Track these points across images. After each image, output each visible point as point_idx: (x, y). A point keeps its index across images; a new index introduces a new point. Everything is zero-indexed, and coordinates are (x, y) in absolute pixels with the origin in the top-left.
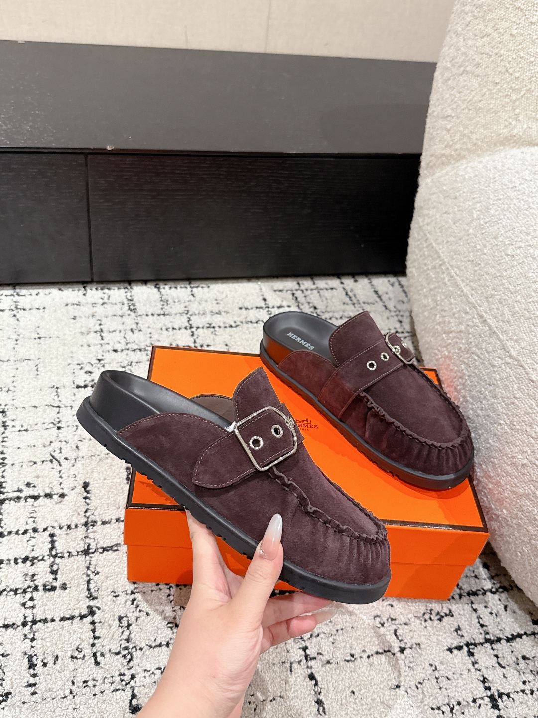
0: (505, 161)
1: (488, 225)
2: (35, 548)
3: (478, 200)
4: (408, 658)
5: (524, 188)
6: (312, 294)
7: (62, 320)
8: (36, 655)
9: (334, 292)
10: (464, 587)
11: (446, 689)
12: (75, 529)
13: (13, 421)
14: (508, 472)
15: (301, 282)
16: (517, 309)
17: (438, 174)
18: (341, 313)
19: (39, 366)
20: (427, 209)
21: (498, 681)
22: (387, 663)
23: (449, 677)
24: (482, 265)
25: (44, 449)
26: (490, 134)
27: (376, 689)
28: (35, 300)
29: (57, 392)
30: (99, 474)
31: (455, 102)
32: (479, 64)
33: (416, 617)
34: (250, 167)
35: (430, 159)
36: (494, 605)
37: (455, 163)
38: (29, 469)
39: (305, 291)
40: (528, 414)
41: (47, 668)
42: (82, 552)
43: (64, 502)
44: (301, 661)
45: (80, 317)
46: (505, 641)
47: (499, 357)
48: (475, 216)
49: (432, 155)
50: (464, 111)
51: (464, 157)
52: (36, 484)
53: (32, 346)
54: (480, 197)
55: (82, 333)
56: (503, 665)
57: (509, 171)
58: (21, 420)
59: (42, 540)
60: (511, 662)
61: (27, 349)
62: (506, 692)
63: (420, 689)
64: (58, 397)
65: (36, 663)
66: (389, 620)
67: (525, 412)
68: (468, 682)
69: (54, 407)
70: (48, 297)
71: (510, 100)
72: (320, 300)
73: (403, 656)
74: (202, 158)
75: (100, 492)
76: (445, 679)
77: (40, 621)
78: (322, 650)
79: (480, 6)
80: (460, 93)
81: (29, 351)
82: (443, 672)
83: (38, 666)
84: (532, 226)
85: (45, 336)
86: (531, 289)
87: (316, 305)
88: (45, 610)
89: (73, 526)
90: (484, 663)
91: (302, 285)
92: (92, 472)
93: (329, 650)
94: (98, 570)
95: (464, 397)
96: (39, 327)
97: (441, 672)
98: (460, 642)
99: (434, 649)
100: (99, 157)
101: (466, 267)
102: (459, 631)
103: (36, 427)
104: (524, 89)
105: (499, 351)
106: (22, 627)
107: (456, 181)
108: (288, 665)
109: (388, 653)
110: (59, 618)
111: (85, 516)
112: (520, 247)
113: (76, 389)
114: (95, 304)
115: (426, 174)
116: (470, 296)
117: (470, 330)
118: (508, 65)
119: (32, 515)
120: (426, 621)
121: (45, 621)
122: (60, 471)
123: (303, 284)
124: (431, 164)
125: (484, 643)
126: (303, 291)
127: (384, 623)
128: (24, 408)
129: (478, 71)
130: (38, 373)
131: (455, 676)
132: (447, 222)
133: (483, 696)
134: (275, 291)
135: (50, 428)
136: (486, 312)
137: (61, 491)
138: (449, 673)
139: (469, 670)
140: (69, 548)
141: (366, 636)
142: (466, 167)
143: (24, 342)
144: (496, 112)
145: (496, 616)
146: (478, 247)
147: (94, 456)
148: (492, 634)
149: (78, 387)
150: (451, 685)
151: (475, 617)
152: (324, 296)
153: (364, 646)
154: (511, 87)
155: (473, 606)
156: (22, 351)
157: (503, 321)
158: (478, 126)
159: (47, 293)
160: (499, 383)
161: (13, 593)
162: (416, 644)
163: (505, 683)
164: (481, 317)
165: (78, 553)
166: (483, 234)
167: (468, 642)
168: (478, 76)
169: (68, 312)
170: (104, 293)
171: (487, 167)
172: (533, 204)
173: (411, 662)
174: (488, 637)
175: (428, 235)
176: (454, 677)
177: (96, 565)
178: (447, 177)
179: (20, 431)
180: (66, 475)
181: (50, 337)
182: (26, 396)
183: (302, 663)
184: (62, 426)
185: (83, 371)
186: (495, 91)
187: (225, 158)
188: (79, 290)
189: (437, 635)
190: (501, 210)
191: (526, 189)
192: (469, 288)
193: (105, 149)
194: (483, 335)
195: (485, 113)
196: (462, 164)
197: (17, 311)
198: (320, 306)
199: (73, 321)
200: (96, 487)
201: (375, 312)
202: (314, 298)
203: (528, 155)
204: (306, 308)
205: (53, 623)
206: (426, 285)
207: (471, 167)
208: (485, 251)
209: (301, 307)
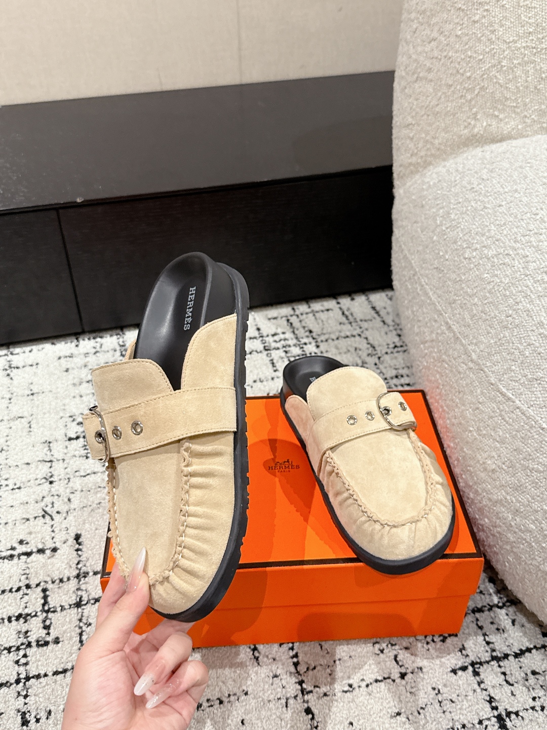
0: (465, 162)
1: (449, 230)
2: (28, 605)
3: (441, 206)
4: (409, 683)
5: (481, 188)
6: (307, 318)
7: (54, 374)
8: (29, 712)
9: (330, 313)
11: (450, 712)
12: (67, 583)
13: (6, 480)
14: (482, 479)
15: (295, 307)
16: (475, 312)
17: (408, 184)
18: (337, 334)
19: (31, 423)
20: (401, 220)
21: (506, 700)
22: (386, 691)
23: (453, 700)
24: (445, 272)
25: (36, 505)
26: (451, 137)
27: (375, 718)
28: (28, 357)
29: (49, 446)
30: (91, 525)
31: (414, 110)
32: (431, 69)
33: (417, 640)
35: (400, 170)
36: (501, 620)
37: (423, 171)
38: (22, 527)
39: (300, 316)
40: (492, 417)
41: (40, 723)
42: (74, 604)
43: (57, 556)
44: (297, 696)
45: (73, 369)
46: (513, 657)
47: (463, 363)
48: (438, 222)
49: (401, 166)
50: (423, 118)
51: (430, 164)
52: (29, 541)
53: (25, 403)
54: (443, 203)
55: (74, 385)
56: (511, 683)
57: (469, 172)
58: (14, 478)
59: (34, 596)
60: (520, 678)
61: (21, 407)
62: (514, 710)
63: (422, 714)
64: (51, 451)
65: (29, 719)
66: (389, 645)
67: (489, 416)
68: (473, 703)
69: (46, 461)
70: (40, 353)
71: (466, 101)
72: (316, 323)
73: (404, 682)
75: (92, 542)
76: (448, 702)
77: (33, 677)
78: (319, 683)
79: (424, 12)
80: (417, 100)
81: (22, 408)
82: (447, 695)
83: (31, 722)
84: (487, 226)
85: (38, 391)
86: (486, 291)
87: (311, 328)
88: (37, 666)
89: (65, 579)
90: (491, 682)
91: (297, 310)
92: (84, 523)
93: (326, 682)
94: (90, 621)
95: (442, 407)
96: (32, 383)
97: (444, 695)
98: (465, 662)
99: (437, 672)
100: (71, 210)
101: (432, 275)
102: (463, 651)
103: (29, 484)
104: (478, 87)
105: (463, 356)
106: (15, 685)
107: (423, 188)
108: (284, 701)
109: (388, 681)
110: (52, 673)
111: (77, 568)
112: (476, 249)
113: (68, 442)
114: (88, 354)
115: (398, 185)
116: (437, 304)
117: (440, 338)
118: (457, 66)
119: (25, 572)
120: (428, 643)
121: (38, 677)
122: (52, 526)
123: (298, 309)
124: (401, 174)
125: (490, 661)
126: (298, 316)
127: (383, 650)
128: (17, 466)
129: (430, 76)
130: (31, 430)
131: (460, 698)
132: (416, 231)
133: (489, 716)
134: (269, 319)
135: (43, 483)
136: (450, 319)
137: (53, 546)
138: (453, 695)
139: (474, 691)
140: (62, 602)
141: (365, 664)
142: (432, 174)
143: (17, 400)
144: (454, 115)
145: (504, 631)
146: (441, 254)
147: (86, 507)
148: (499, 651)
149: (70, 439)
150: (456, 708)
151: (481, 635)
152: (320, 319)
153: (363, 675)
154: (465, 87)
155: (479, 623)
156: (15, 410)
157: (465, 326)
158: (439, 131)
159: (40, 348)
160: (465, 389)
161: (7, 651)
162: (418, 668)
163: (514, 701)
164: (447, 323)
165: (70, 605)
166: (445, 240)
167: (473, 662)
168: (431, 81)
169: (60, 365)
170: (97, 342)
171: (449, 171)
172: (489, 203)
173: (412, 688)
174: (494, 654)
175: (403, 246)
176: (458, 700)
177: (88, 617)
178: (415, 186)
179: (13, 489)
180: (58, 528)
181: (43, 392)
182: (19, 454)
183: (298, 698)
184: (54, 480)
185: (75, 423)
186: (450, 93)
188: (71, 342)
189: (440, 657)
190: (460, 214)
191: (483, 189)
192: (436, 296)
193: (76, 202)
194: (449, 342)
195: (443, 117)
196: (429, 171)
197: (10, 370)
198: (316, 329)
199: (66, 373)
200: (88, 538)
201: (372, 329)
202: (310, 322)
203: (488, 153)
204: (301, 333)
205: (46, 678)
206: (406, 297)
207: (436, 173)
208: (447, 257)
209: (296, 332)
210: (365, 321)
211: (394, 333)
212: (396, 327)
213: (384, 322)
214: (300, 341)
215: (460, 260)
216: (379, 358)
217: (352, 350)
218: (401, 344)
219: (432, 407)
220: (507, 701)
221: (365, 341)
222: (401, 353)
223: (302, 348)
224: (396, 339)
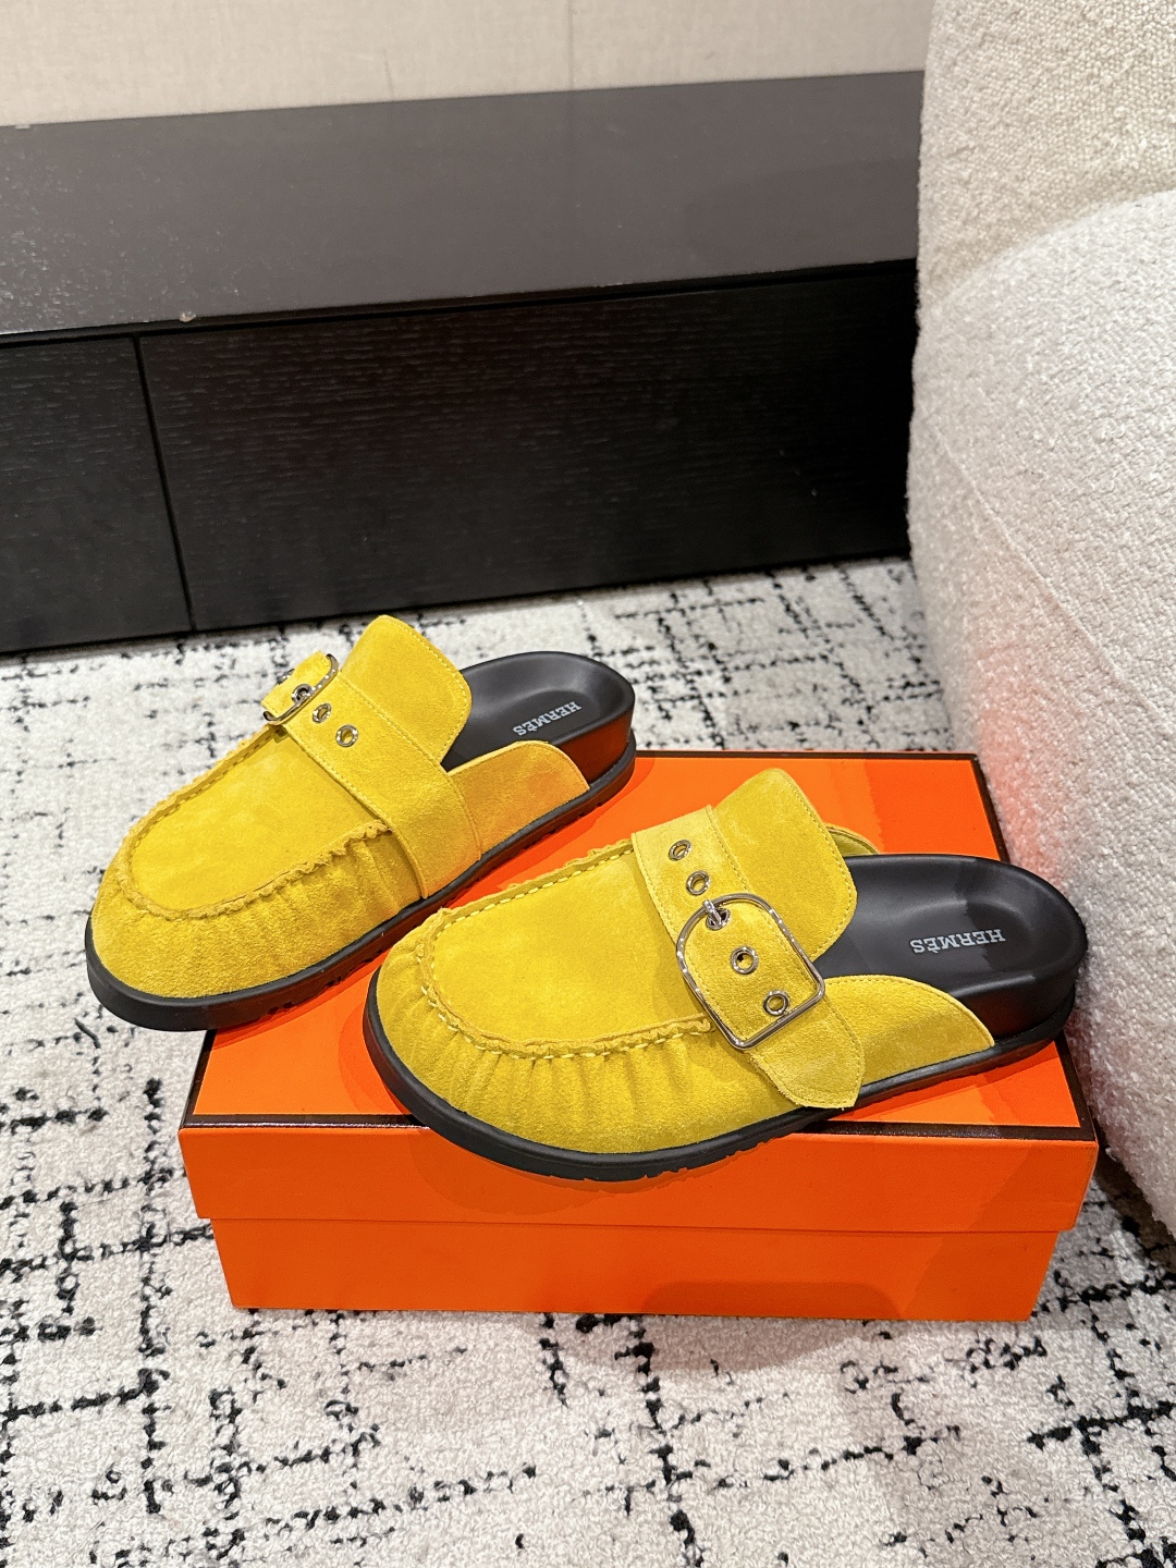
0: (1096, 230)
1: (1057, 381)
2: (25, 1239)
3: (1037, 329)
4: (927, 1465)
5: (1137, 282)
6: (704, 616)
7: (123, 722)
8: (9, 1493)
9: (758, 607)
10: (1072, 1281)
11: (1027, 1540)
12: (121, 1192)
14: (1129, 974)
15: (678, 593)
16: (1123, 564)
17: (955, 292)
18: (773, 654)
19: (64, 827)
20: (935, 377)
21: (1164, 1515)
22: (871, 1481)
23: (1035, 1510)
24: (1047, 477)
25: (62, 1011)
26: (1061, 176)
27: (843, 1546)
28: (67, 683)
30: (184, 1061)
31: (974, 114)
32: (1017, 13)
33: (948, 1360)
34: (518, 329)
35: (935, 260)
36: (1152, 1321)
37: (990, 260)
38: (26, 1060)
39: (688, 611)
40: (1162, 820)
41: (34, 1523)
42: (134, 1243)
43: (100, 1131)
44: (653, 1484)
45: (166, 711)
47: (1089, 691)
48: (1030, 366)
49: (938, 250)
50: (995, 133)
51: (1009, 242)
52: (38, 1091)
53: (53, 783)
54: (1040, 323)
55: (167, 746)
57: (1106, 250)
58: (15, 949)
59: (42, 1220)
61: (42, 791)
63: (958, 1542)
65: (8, 1512)
66: (881, 1371)
67: (1154, 817)
68: (1084, 1520)
70: (95, 674)
71: (1101, 87)
72: (724, 628)
73: (913, 1461)
74: (403, 320)
76: (1022, 1515)
77: (25, 1412)
78: (708, 1455)
80: (981, 89)
81: (46, 795)
82: (1019, 1497)
83: (13, 1519)
85: (83, 758)
86: (1153, 512)
87: (713, 640)
88: (38, 1384)
89: (117, 1184)
90: (1127, 1470)
91: (681, 599)
92: (170, 1057)
93: (725, 1453)
94: (169, 1283)
95: (1027, 805)
96: (71, 741)
97: (1013, 1497)
98: (1064, 1420)
99: (996, 1441)
100: (166, 340)
101: (1013, 490)
102: (1060, 1392)
103: (48, 964)
104: (1131, 53)
105: (1089, 676)
107: (991, 296)
108: (620, 1495)
109: (875, 1456)
110: (71, 1402)
111: (146, 1159)
112: (1128, 417)
114: (201, 680)
115: (931, 297)
116: (1024, 557)
117: (1028, 638)
119: (24, 1163)
120: (974, 1369)
121: (37, 1410)
122: (96, 1060)
123: (685, 596)
124: (939, 271)
125: (1125, 1419)
126: (683, 612)
127: (866, 1380)
128: (24, 921)
129: (1017, 30)
130: (63, 842)
131: (1051, 1506)
132: (973, 395)
133: (1124, 1554)
134: (618, 617)
135: (79, 964)
136: (1058, 588)
137: (94, 1105)
138: (1034, 1499)
139: (1087, 1490)
140: (105, 1235)
141: (820, 1413)
142: (1013, 263)
143: (36, 776)
144: (1070, 122)
145: (1158, 1347)
146: (1037, 436)
150: (1041, 1530)
151: (1104, 1354)
152: (734, 619)
153: (814, 1440)
154: (1098, 54)
155: (1098, 1325)
156: (30, 797)
157: (1095, 601)
158: (1033, 160)
159: (95, 665)
160: (1093, 753)
162: (949, 1428)
164: (1048, 599)
165: (125, 1245)
166: (1046, 404)
167: (1083, 1418)
169: (138, 704)
170: (223, 656)
171: (1056, 252)
172: (1156, 312)
173: (934, 1476)
174: (1136, 1402)
175: (939, 435)
176: (1047, 1510)
177: (165, 1274)
178: (973, 294)
179: (10, 974)
180: (110, 1066)
181: (95, 761)
182: (31, 895)
183: (656, 1489)
186: (1061, 70)
187: (454, 315)
188: (167, 654)
189: (1003, 1404)
190: (1086, 342)
191: (1143, 282)
192: (1021, 538)
193: (178, 321)
194: (1053, 645)
195: (1044, 128)
196: (1005, 258)
197: (25, 710)
198: (724, 643)
199: (149, 721)
200: (176, 1090)
201: (854, 644)
202: (710, 624)
203: (1153, 207)
204: (689, 648)
205: (55, 1414)
206: (942, 555)
207: (1024, 260)
208: (1052, 442)
209: (678, 646)
210: (839, 626)
211: (906, 654)
212: (910, 640)
213: (881, 629)
214: (686, 667)
215: (1086, 447)
216: (869, 709)
217: (807, 689)
218: (922, 679)
219: (999, 809)
220: (1167, 1520)
221: (837, 670)
222: (920, 700)
223: (692, 681)
224: (910, 669)
